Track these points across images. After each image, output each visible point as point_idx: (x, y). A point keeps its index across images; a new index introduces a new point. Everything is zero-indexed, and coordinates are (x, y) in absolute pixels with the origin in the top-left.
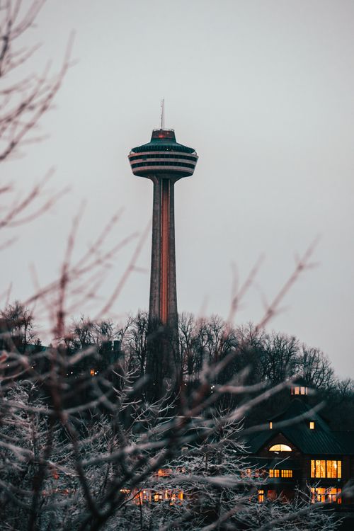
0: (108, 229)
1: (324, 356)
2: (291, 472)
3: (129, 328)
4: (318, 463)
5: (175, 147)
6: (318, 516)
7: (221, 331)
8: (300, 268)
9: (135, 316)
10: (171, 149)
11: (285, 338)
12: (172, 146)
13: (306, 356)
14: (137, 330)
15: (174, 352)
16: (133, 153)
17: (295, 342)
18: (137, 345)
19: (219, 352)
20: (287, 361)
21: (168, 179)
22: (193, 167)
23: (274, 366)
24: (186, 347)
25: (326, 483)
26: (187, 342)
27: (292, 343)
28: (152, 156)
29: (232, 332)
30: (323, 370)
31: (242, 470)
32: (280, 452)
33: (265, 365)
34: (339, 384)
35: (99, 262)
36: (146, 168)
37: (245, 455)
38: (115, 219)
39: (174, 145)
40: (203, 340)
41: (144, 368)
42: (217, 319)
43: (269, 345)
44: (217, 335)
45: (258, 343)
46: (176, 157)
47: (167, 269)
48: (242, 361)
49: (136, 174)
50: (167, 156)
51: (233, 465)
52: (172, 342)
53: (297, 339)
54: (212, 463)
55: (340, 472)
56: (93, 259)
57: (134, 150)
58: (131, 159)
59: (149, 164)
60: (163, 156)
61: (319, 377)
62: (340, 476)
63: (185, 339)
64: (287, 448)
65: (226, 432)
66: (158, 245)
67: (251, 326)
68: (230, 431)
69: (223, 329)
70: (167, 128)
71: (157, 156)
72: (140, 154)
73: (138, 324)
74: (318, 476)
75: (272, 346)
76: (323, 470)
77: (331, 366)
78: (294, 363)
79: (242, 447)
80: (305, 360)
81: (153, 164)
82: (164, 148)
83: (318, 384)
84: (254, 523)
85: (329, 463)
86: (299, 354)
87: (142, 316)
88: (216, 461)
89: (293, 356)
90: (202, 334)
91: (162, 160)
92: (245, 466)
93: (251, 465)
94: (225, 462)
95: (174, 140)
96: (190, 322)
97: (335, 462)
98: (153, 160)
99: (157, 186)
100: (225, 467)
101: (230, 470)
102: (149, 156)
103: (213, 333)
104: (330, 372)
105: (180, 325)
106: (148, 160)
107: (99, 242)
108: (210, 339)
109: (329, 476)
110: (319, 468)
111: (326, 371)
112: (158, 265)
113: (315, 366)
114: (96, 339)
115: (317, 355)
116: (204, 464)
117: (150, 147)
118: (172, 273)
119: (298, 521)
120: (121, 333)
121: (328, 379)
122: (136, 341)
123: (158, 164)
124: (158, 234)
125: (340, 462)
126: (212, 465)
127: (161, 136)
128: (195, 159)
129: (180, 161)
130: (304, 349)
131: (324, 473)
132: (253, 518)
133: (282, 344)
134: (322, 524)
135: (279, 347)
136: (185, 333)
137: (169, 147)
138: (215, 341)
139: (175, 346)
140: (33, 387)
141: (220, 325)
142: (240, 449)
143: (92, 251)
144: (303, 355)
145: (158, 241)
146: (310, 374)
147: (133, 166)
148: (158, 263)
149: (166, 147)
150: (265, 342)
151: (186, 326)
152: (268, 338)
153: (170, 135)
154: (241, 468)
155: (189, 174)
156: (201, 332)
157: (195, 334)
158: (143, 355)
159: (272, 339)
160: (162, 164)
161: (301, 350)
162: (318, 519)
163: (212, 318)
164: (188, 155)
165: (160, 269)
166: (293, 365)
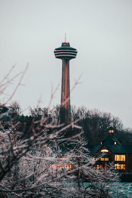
0: (11, 70)
1: (120, 119)
2: (108, 159)
3: (54, 110)
4: (117, 156)
5: (70, 48)
6: (113, 173)
7: (85, 111)
8: (76, 84)
9: (56, 106)
10: (68, 49)
11: (107, 113)
12: (69, 48)
13: (114, 119)
14: (56, 111)
15: (69, 118)
16: (55, 50)
17: (110, 115)
18: (56, 116)
19: (84, 118)
20: (108, 121)
21: (67, 59)
22: (76, 55)
23: (103, 123)
24: (73, 116)
25: (120, 163)
26: (73, 115)
27: (109, 115)
28: (62, 51)
29: (89, 111)
30: (120, 124)
31: (87, 158)
32: (104, 152)
33: (100, 123)
34: (125, 129)
35: (8, 82)
36: (60, 55)
37: (88, 153)
38: (13, 67)
39: (69, 47)
40: (79, 114)
41: (59, 123)
42: (84, 107)
43: (101, 116)
44: (84, 113)
45: (98, 115)
46: (70, 52)
47: (67, 90)
48: (92, 121)
49: (57, 57)
50: (67, 51)
51: (84, 156)
52: (68, 115)
53: (111, 114)
54: (77, 155)
55: (125, 159)
56: (6, 81)
57: (56, 49)
58: (55, 52)
59: (61, 54)
60: (65, 51)
61: (118, 127)
62: (125, 160)
63: (73, 114)
64: (107, 151)
65: (82, 145)
66: (64, 82)
67: (95, 109)
68: (83, 144)
69: (86, 110)
70: (67, 42)
71: (64, 51)
72: (58, 51)
73: (57, 109)
74: (117, 160)
75: (102, 116)
76: (119, 158)
77: (122, 123)
78: (110, 122)
79: (87, 150)
80: (114, 121)
81: (62, 54)
82: (66, 49)
83: (118, 129)
84: (91, 176)
85: (121, 156)
86: (112, 119)
87: (58, 106)
88: (78, 155)
89: (109, 120)
90: (78, 112)
91: (65, 53)
92: (88, 156)
93: (90, 156)
94: (81, 155)
95: (69, 46)
96: (74, 108)
97: (123, 155)
98: (62, 53)
99: (64, 61)
100: (81, 157)
101: (83, 158)
102: (61, 51)
103: (82, 112)
104: (122, 125)
105: (71, 109)
106: (61, 53)
107: (8, 75)
108: (81, 114)
109: (121, 160)
110: (118, 158)
111: (121, 125)
112: (64, 89)
113: (117, 123)
114: (42, 114)
115: (118, 119)
116: (74, 156)
117: (61, 48)
118: (68, 91)
119: (106, 175)
120: (51, 112)
121: (121, 127)
122: (56, 114)
123: (64, 54)
124: (64, 78)
125: (125, 156)
126: (77, 156)
127: (65, 45)
128: (76, 52)
129: (71, 53)
130: (113, 117)
131: (119, 159)
132: (91, 174)
133: (106, 116)
134: (114, 176)
135: (105, 116)
136: (73, 112)
137: (67, 48)
138: (83, 115)
139: (69, 116)
140: (15, 129)
141: (85, 109)
142: (86, 150)
143: (5, 78)
144: (113, 119)
145: (64, 80)
146: (115, 126)
147: (55, 55)
148: (64, 88)
149: (66, 48)
150: (100, 115)
151: (73, 109)
152: (101, 114)
153: (68, 44)
154: (87, 157)
155: (75, 58)
156: (78, 111)
157: (76, 112)
158: (58, 119)
159: (102, 114)
160: (65, 54)
161: (112, 118)
162: (113, 174)
163: (82, 107)
164: (74, 51)
165: (64, 90)
166: (109, 123)
